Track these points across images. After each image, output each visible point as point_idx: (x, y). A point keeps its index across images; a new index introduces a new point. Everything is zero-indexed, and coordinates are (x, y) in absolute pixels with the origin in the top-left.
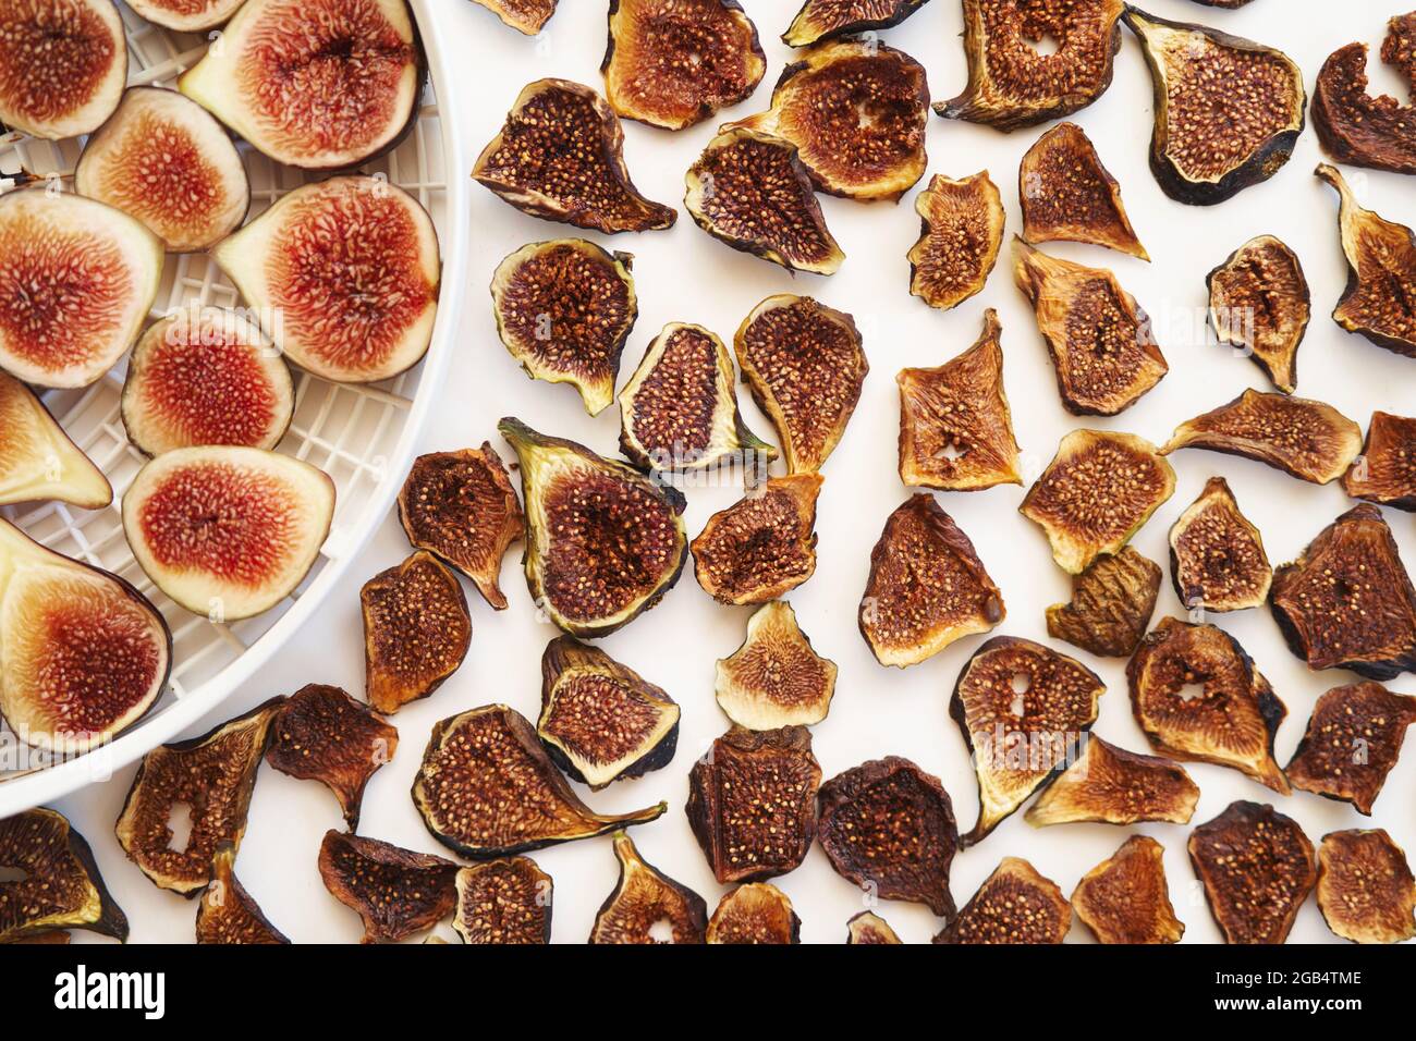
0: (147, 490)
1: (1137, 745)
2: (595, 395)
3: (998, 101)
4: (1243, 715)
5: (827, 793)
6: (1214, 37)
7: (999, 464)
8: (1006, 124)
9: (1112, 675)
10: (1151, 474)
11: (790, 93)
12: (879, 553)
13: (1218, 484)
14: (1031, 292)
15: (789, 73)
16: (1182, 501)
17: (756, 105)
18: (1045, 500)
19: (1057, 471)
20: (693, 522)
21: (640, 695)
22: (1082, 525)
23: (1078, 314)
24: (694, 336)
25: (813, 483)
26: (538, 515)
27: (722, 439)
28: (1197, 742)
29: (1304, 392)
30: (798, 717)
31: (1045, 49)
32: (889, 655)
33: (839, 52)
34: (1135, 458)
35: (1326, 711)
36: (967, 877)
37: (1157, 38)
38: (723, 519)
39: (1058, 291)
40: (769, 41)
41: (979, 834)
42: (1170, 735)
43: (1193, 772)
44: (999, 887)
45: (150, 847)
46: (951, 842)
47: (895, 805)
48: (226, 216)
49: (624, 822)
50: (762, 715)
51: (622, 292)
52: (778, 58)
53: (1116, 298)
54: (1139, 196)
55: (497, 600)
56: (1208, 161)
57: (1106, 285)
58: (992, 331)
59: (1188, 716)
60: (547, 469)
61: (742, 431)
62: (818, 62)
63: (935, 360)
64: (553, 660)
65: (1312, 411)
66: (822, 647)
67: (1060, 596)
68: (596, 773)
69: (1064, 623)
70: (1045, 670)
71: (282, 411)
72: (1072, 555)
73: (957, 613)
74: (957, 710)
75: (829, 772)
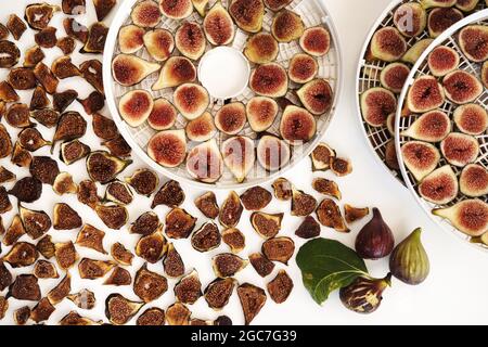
0: (149, 97)
1: (20, 240)
2: (128, 179)
3: (142, 273)
4: (16, 260)
5: (41, 183)
6: (133, 315)
7: (80, 241)
8: (138, 273)
9: (35, 242)
10: (65, 266)
11: (162, 239)
12: (76, 213)
13: (58, 277)
14: (107, 263)
15: (166, 241)
16: (58, 269)
17: (163, 232)
18: (71, 246)
19: (74, 251)
20: (98, 185)
21: (73, 160)
22: (63, 250)
23: (99, 268)
24: (130, 201)
25: (94, 208)
26: (113, 159)
27: (109, 197)
28: (15, 250)
29: (65, 299)
30: (55, 185)
31: (147, 286)
32: (57, 206)
33: (164, 251)
34: (70, 264)
35: (9, 274)
36: (13, 199)
37: (139, 306)
38: (95, 190)
39: (105, 267)
40: (172, 240)
41: (19, 205)
42: (19, 246)
43: (11, 247)
44: (8, 204)
45: (91, 63)
46: (20, 200)
47: (32, 193)
48: (189, 134)
49: (53, 146)
50: (59, 179)
51: (143, 193)
52: (170, 240)
53: (98, 276)
54: (114, 289)
55: (102, 144)
56: (113, 303)
57: (101, 275)
58: (104, 252)
59: (20, 251)
60: (120, 165)
61: (109, 201)
62: (165, 247)
63: (104, 241)
64: (87, 148)
65: (61, 299)
66: (65, 195)
67: (53, 240)
68: (64, 145)
69: (48, 238)
70: (41, 231)
71: (152, 125)
72: (58, 246)
73: (58, 221)
74: (42, 212)
75: (43, 185)
